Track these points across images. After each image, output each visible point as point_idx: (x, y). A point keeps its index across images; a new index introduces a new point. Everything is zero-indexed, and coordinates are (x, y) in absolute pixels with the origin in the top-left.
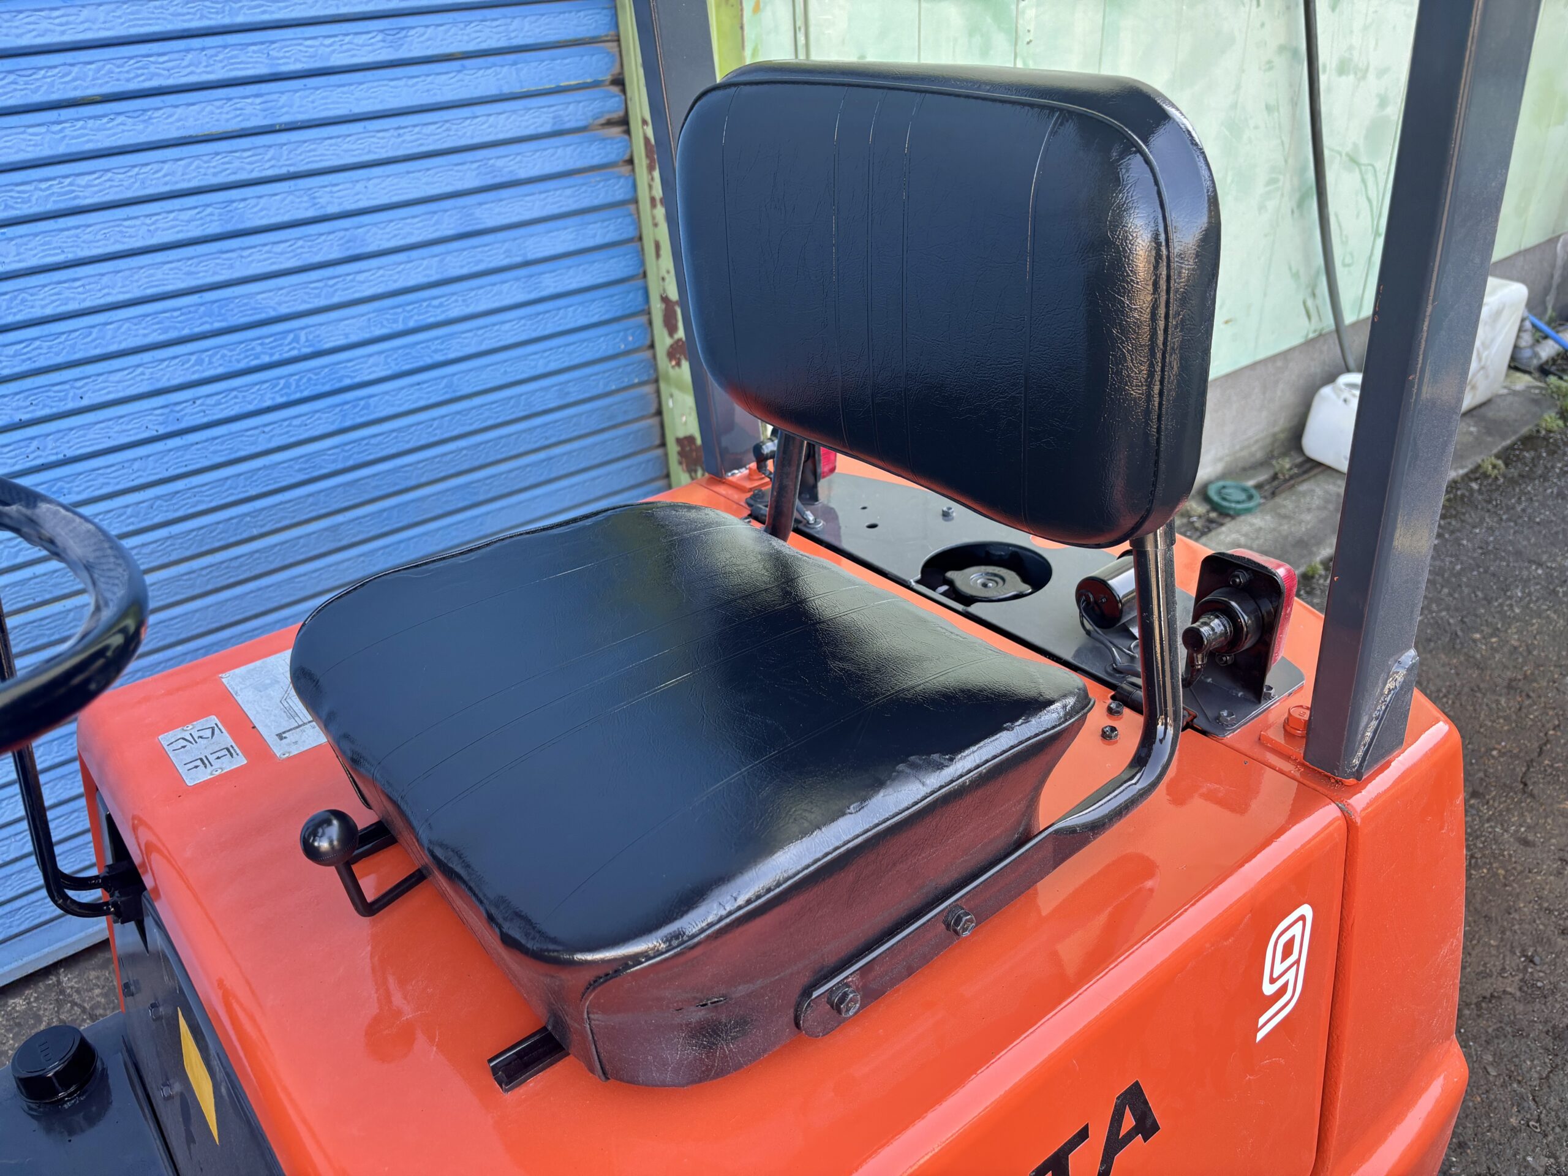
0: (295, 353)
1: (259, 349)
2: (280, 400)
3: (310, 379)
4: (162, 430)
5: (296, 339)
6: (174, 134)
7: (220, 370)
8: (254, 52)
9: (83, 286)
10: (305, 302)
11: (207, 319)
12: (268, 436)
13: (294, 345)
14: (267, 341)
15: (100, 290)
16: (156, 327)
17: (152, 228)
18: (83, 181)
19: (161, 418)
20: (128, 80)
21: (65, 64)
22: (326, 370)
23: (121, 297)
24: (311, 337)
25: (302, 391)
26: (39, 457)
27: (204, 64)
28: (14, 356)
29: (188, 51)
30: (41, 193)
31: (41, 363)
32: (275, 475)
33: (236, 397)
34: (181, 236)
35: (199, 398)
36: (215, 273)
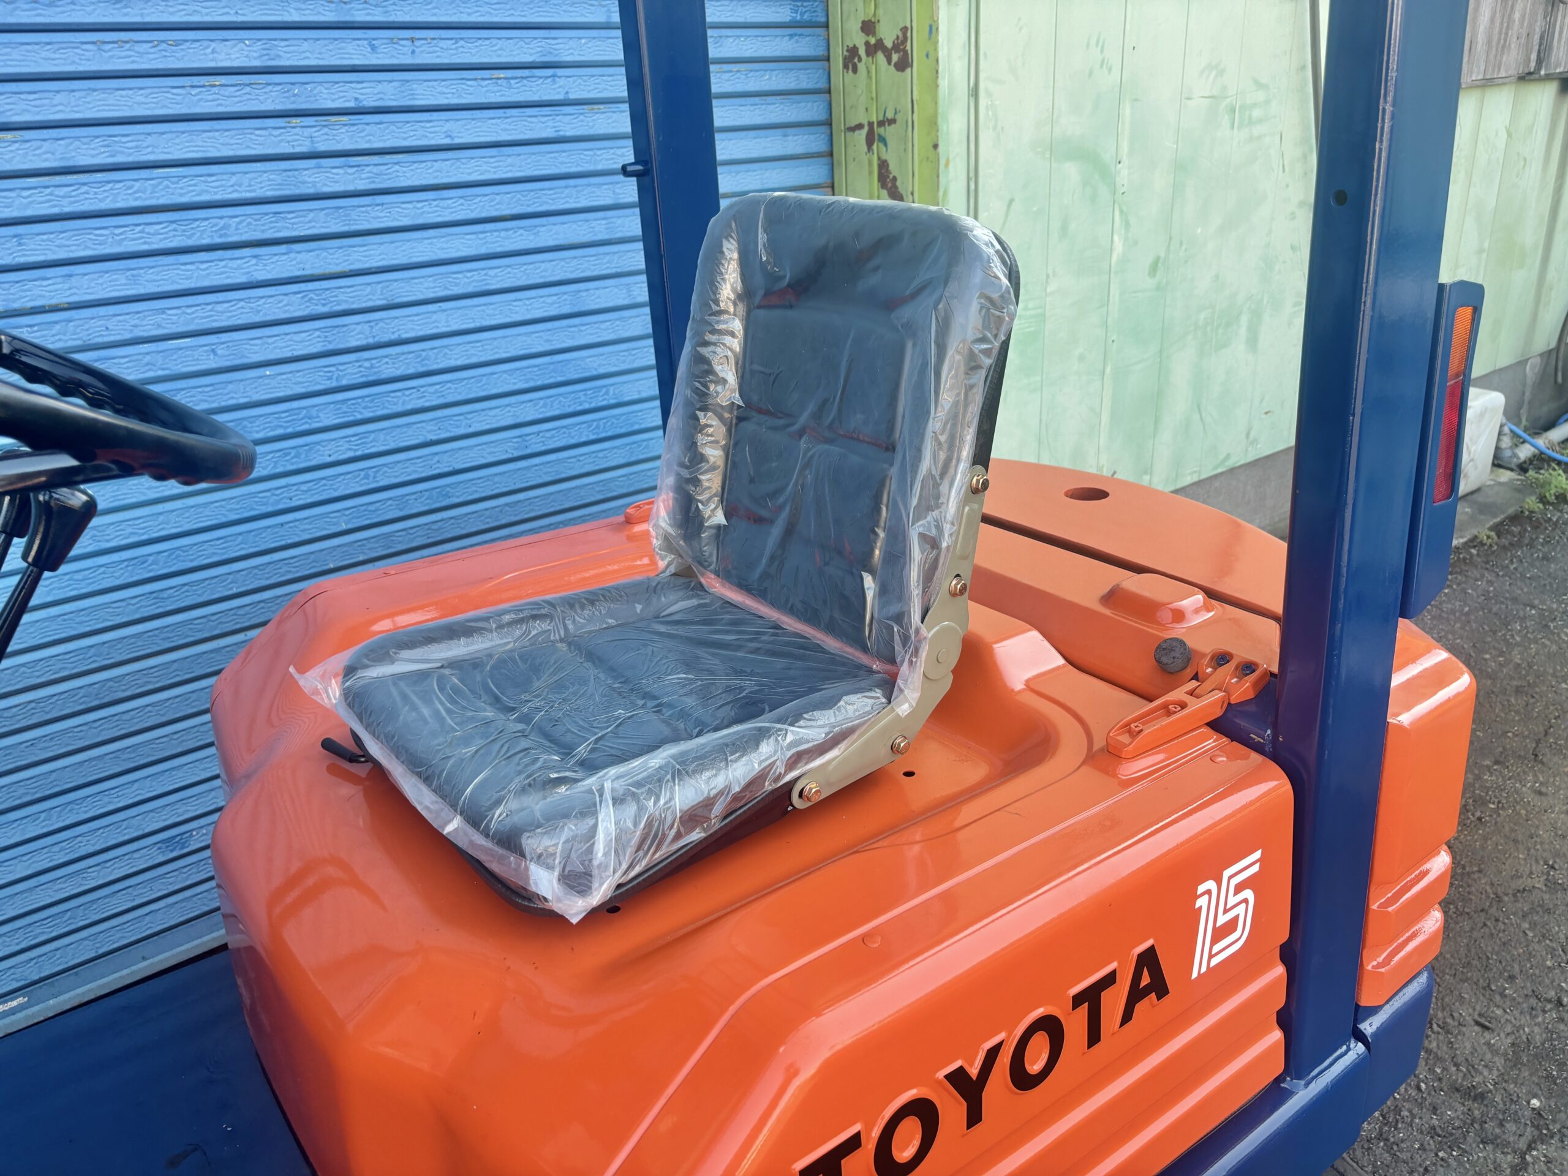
0: (605, 403)
1: (583, 398)
2: (592, 437)
3: (613, 423)
4: (516, 454)
5: (607, 393)
6: (551, 243)
7: (557, 412)
8: (606, 189)
9: (483, 346)
10: (615, 365)
11: (553, 374)
12: (581, 463)
13: (606, 397)
14: (589, 392)
15: (492, 350)
16: (522, 378)
17: (529, 307)
18: (492, 273)
19: (516, 445)
20: (528, 206)
21: (493, 194)
22: (624, 417)
23: (504, 355)
24: (616, 392)
25: (607, 432)
26: (438, 468)
27: (575, 196)
28: (434, 393)
29: (566, 187)
30: (467, 280)
31: (450, 399)
32: (583, 493)
33: (564, 433)
34: (546, 314)
35: (541, 432)
36: (564, 342)
